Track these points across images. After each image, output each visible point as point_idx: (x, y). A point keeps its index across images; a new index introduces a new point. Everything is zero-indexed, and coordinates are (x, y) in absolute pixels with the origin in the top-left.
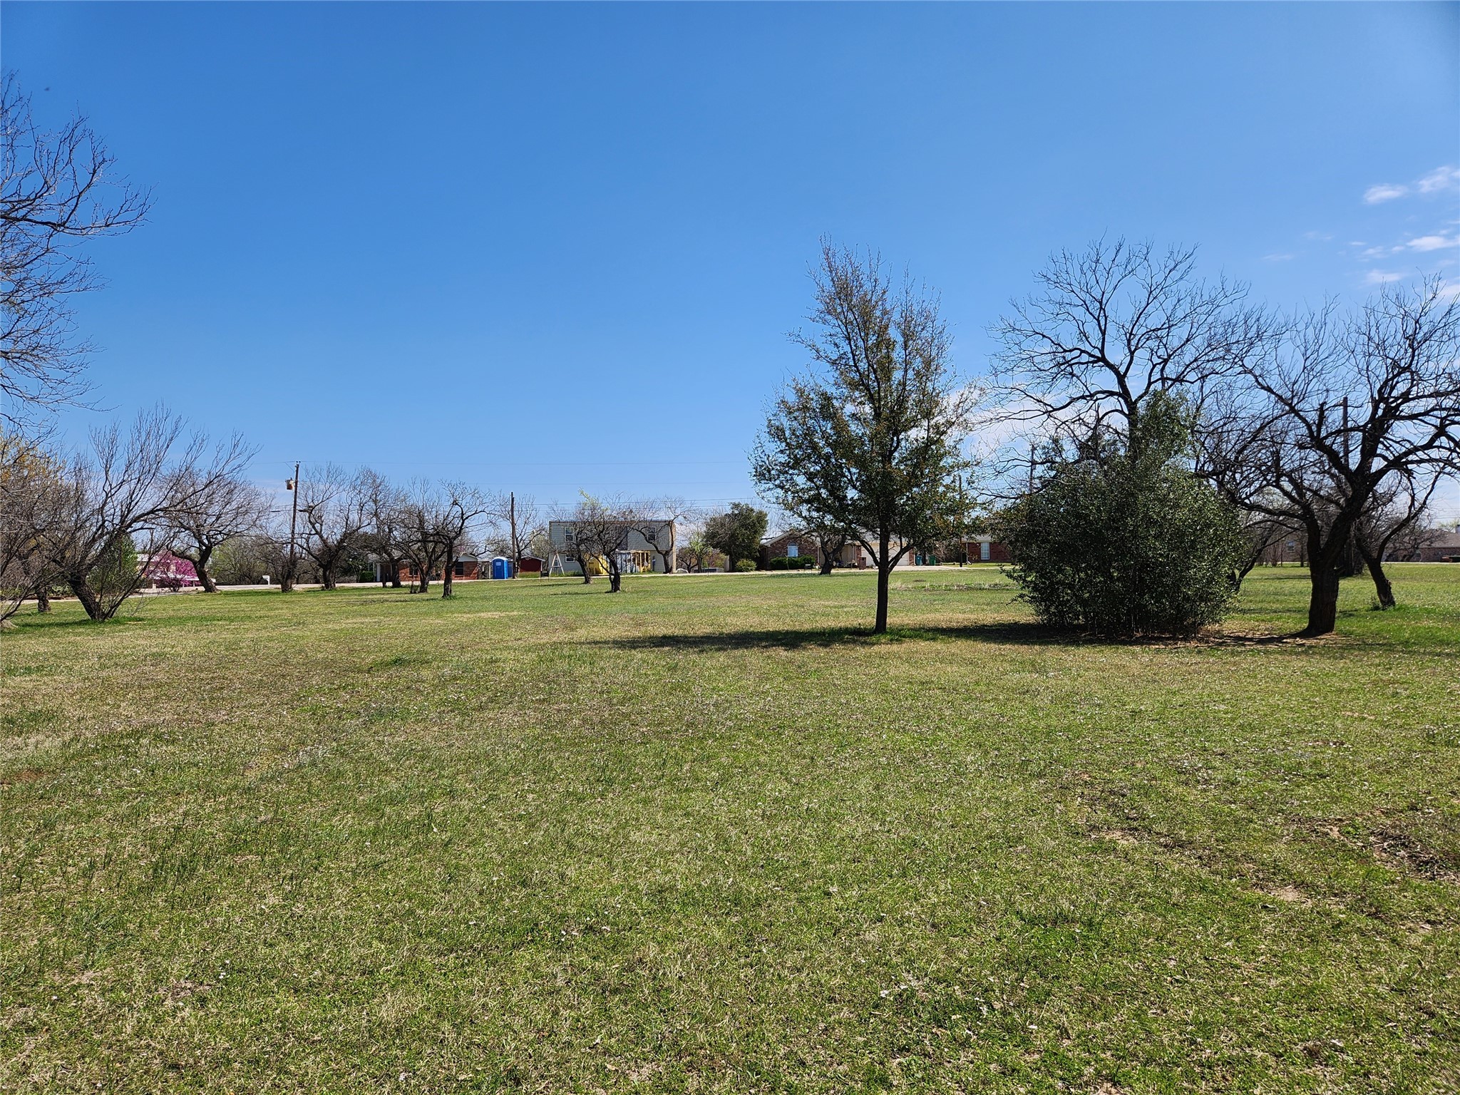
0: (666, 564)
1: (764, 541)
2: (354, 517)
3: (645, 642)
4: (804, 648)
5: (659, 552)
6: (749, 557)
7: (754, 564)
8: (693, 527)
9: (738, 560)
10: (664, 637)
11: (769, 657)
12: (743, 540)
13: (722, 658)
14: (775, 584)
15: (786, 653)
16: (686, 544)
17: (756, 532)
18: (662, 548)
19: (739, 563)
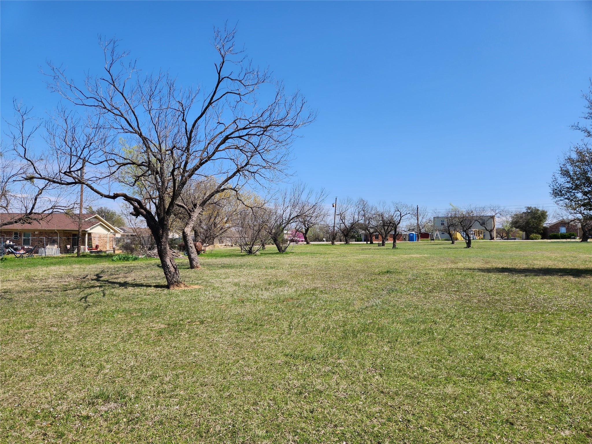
0: (491, 235)
1: (545, 225)
2: (356, 217)
3: (494, 270)
4: (584, 277)
5: (487, 230)
6: (538, 232)
7: (540, 236)
8: (504, 218)
9: (531, 234)
10: (503, 268)
11: (565, 280)
12: (533, 225)
13: (539, 279)
14: (555, 246)
15: (574, 279)
16: (500, 227)
17: (541, 221)
18: (489, 228)
19: (531, 236)
